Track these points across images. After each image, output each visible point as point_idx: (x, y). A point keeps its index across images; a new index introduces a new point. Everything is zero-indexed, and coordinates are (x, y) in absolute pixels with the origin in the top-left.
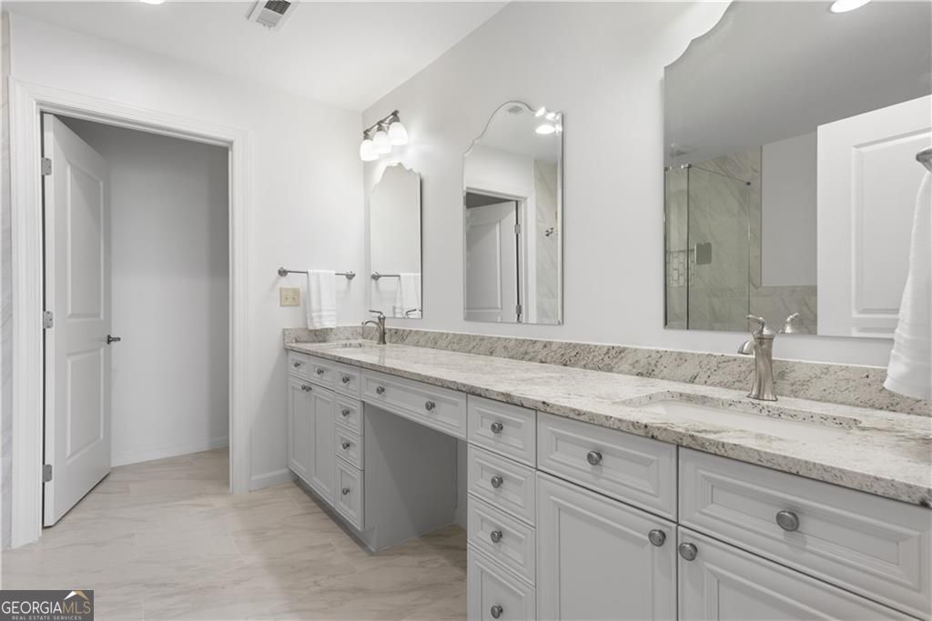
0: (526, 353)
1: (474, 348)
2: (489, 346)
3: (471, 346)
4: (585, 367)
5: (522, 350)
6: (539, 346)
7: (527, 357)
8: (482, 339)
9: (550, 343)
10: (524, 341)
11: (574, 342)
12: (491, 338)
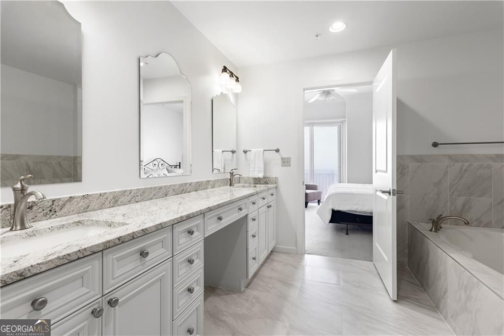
0: (183, 190)
1: (154, 195)
2: (165, 191)
3: (152, 194)
4: (201, 190)
5: (181, 189)
6: (188, 185)
7: (183, 192)
8: (160, 188)
9: (192, 183)
10: (182, 184)
11: (199, 181)
12: (166, 186)
